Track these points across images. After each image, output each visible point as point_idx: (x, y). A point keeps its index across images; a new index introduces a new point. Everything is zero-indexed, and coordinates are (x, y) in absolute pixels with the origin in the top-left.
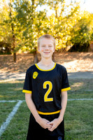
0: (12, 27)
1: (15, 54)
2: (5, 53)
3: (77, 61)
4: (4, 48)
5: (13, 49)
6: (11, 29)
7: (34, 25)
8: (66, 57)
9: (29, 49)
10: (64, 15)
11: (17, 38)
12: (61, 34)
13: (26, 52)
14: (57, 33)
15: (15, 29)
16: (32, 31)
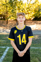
0: (7, 8)
1: (7, 20)
2: (3, 20)
3: (36, 25)
4: (2, 17)
5: (6, 18)
6: (6, 8)
7: (17, 7)
8: (31, 23)
9: (14, 18)
10: (32, 3)
11: (8, 13)
12: (29, 12)
13: (12, 20)
14: (28, 11)
15: (8, 8)
16: (16, 10)
